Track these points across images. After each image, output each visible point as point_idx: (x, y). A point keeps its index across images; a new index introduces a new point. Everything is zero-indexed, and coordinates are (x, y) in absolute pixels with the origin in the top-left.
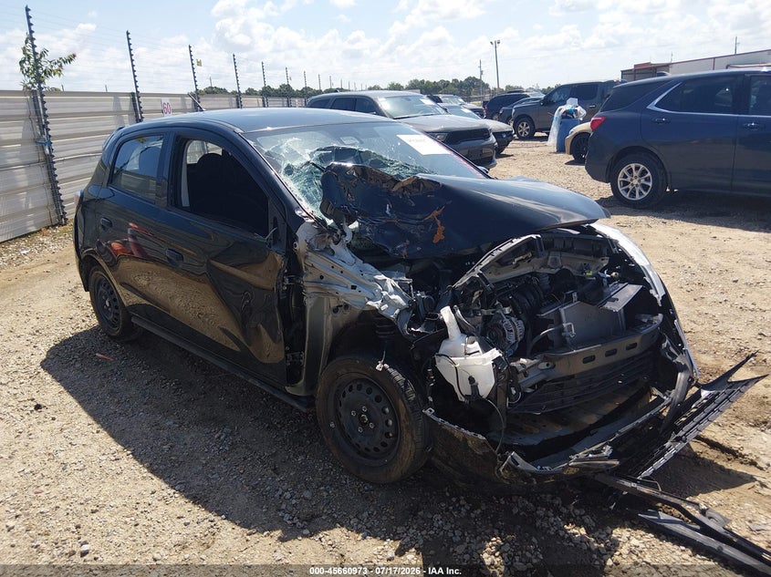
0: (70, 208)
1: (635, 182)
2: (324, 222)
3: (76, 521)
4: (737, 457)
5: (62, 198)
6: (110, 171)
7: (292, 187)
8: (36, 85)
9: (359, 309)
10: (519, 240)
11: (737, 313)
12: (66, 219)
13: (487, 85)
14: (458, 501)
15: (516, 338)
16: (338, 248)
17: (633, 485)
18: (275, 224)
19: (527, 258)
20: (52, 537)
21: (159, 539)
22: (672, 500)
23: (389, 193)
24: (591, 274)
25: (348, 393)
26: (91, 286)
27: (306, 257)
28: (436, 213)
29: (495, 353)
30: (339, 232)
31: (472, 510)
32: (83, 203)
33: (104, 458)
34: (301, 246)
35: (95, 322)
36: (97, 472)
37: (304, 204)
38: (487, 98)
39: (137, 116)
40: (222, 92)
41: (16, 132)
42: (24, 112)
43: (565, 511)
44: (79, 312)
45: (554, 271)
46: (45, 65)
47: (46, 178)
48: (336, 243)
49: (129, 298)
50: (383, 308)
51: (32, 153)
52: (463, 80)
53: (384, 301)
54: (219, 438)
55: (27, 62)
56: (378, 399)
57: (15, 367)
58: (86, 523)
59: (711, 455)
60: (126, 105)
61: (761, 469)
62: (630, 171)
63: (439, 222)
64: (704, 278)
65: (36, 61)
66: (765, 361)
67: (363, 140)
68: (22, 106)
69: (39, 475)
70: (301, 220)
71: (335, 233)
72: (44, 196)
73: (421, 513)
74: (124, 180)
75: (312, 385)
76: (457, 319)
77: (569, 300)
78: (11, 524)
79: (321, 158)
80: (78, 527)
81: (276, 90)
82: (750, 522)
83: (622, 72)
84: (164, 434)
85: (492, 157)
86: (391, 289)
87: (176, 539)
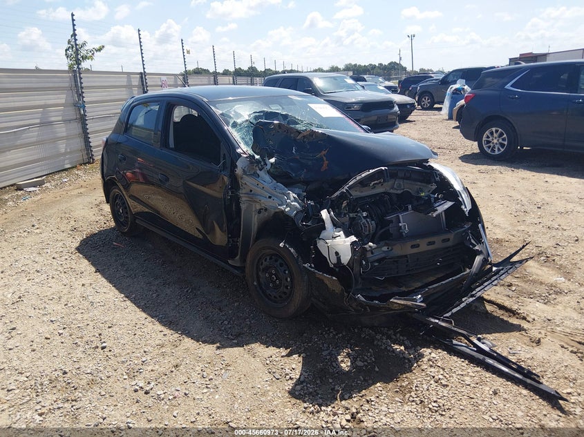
0: (96, 152)
1: (495, 141)
2: (254, 156)
3: (99, 332)
4: (515, 315)
5: (91, 144)
6: (125, 125)
7: (235, 135)
8: (76, 66)
9: (273, 211)
10: (374, 170)
11: (545, 231)
12: (93, 159)
13: (405, 68)
14: (329, 330)
15: (369, 231)
16: (262, 173)
17: (437, 321)
18: (224, 158)
19: (380, 182)
20: (85, 339)
21: (148, 342)
22: (460, 331)
23: (295, 140)
24: (423, 194)
25: (264, 262)
26: (111, 199)
27: (242, 178)
28: (324, 152)
29: (353, 238)
30: (262, 164)
31: (337, 334)
32: (108, 145)
33: (117, 299)
34: (239, 171)
35: (113, 224)
36: (113, 307)
37: (242, 145)
38: (404, 77)
39: (144, 89)
40: (206, 72)
41: (61, 98)
42: (67, 85)
43: (394, 337)
44: (102, 217)
45: (399, 192)
46: (83, 52)
47: (81, 131)
48: (261, 170)
49: (135, 207)
50: (287, 210)
51: (72, 113)
52: (386, 64)
53: (288, 205)
54: (187, 291)
55: (70, 50)
56: (281, 265)
57: (62, 249)
58: (105, 333)
59: (499, 313)
60: (136, 81)
61: (529, 322)
62: (492, 133)
63: (325, 158)
64: (529, 208)
65: (77, 50)
66: (554, 260)
67: (284, 107)
68: (66, 81)
69: (77, 308)
70: (239, 155)
71: (260, 164)
72: (78, 143)
73: (305, 335)
74: (134, 131)
75: (243, 260)
76: (331, 217)
77: (407, 209)
78: (61, 332)
79: (256, 118)
80: (100, 335)
81: (245, 71)
82: (510, 349)
83: (510, 59)
84: (154, 288)
85: (395, 122)
86: (292, 198)
87: (157, 342)
